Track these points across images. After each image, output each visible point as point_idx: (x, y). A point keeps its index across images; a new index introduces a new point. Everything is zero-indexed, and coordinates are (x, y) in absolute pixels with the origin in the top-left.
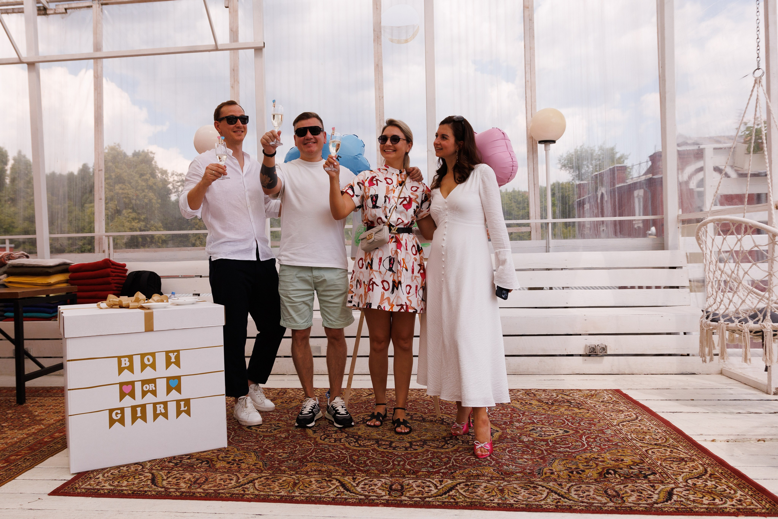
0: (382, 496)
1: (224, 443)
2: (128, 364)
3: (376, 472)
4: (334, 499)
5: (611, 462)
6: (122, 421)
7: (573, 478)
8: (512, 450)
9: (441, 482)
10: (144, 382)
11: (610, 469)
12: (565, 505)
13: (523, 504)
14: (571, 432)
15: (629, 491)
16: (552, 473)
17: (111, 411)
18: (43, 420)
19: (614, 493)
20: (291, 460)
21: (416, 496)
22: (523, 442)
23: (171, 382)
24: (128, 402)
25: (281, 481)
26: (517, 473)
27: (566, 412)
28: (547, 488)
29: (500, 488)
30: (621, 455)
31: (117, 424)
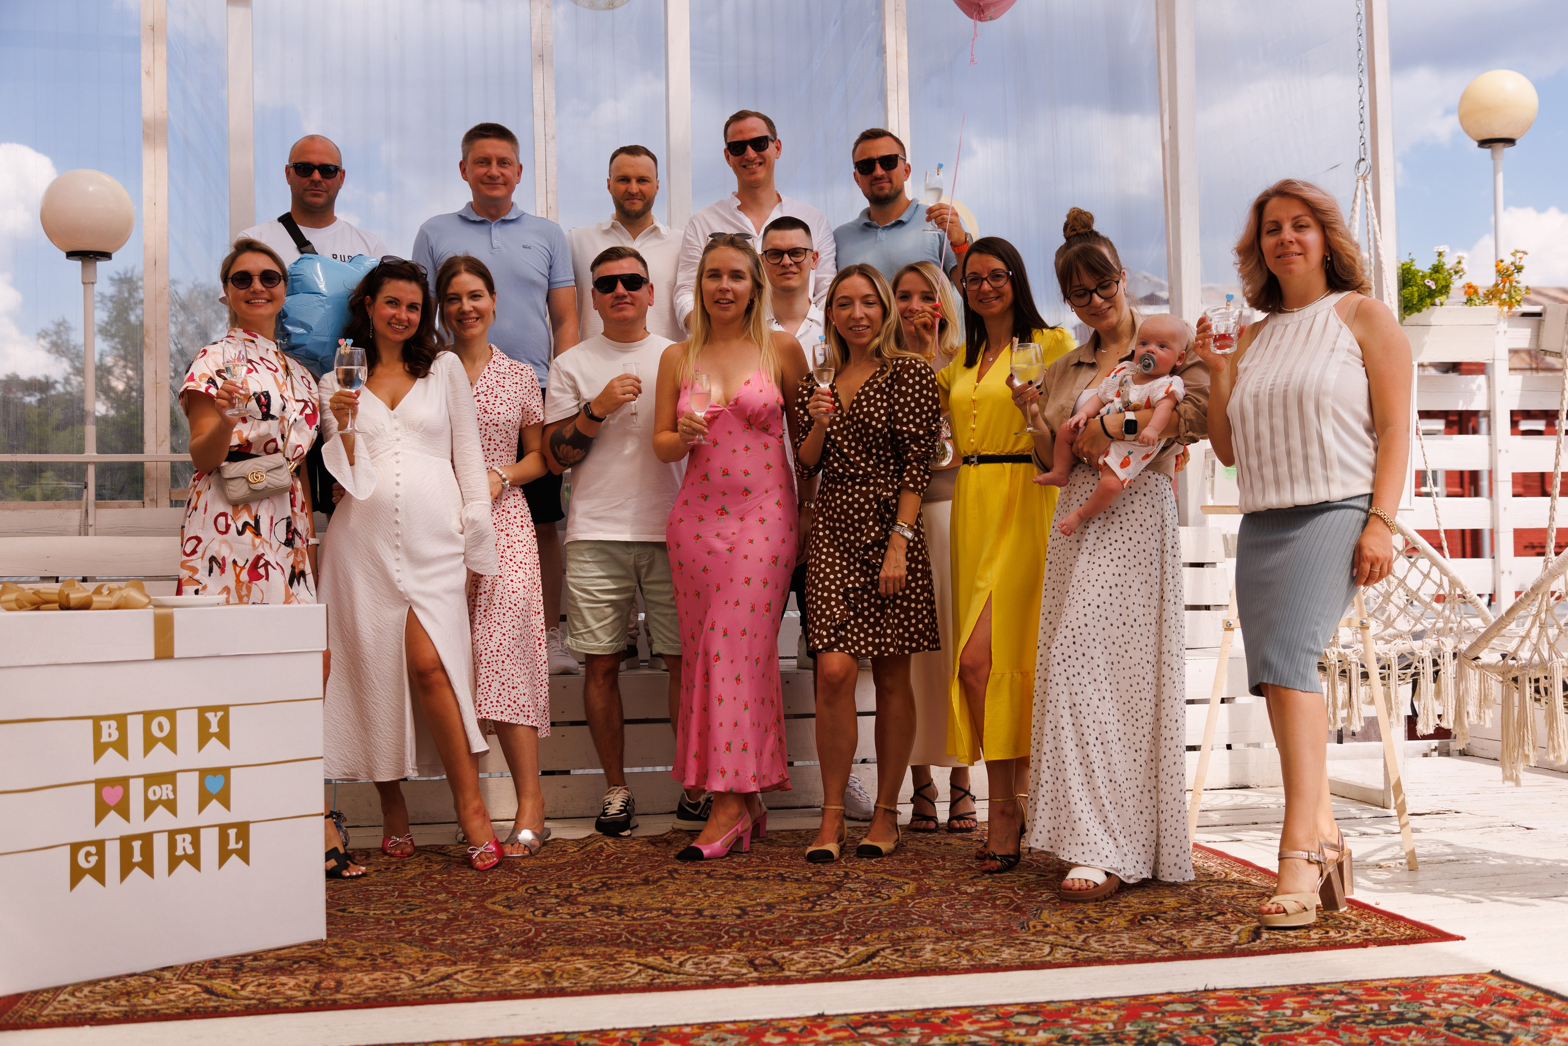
1: (319, 930)
2: (115, 736)
6: (98, 873)
10: (151, 780)
17: (75, 848)
23: (207, 779)
24: (114, 826)
31: (88, 879)
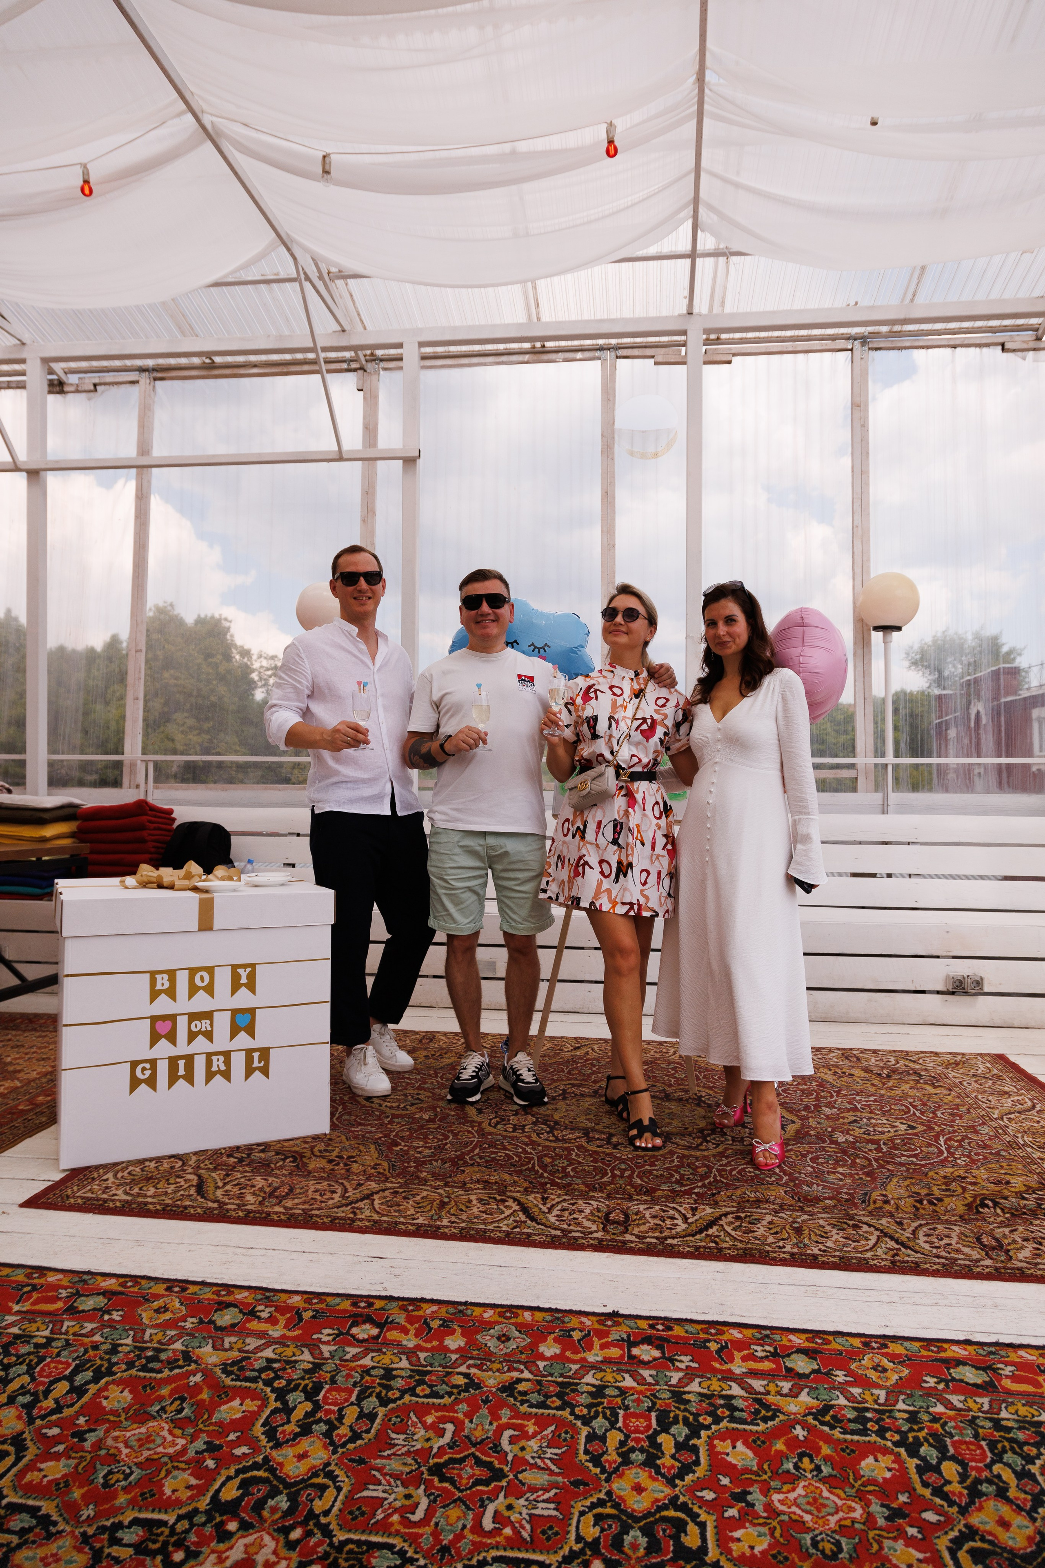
0: (591, 1233)
1: (323, 1126)
2: (167, 985)
3: (583, 1187)
4: (508, 1234)
5: (989, 1185)
6: (152, 1082)
7: (922, 1211)
8: (817, 1157)
9: (694, 1210)
10: (193, 1017)
11: (986, 1199)
12: (907, 1262)
13: (834, 1256)
14: (920, 1128)
15: (1019, 1240)
16: (887, 1202)
17: (134, 1064)
18: (19, 1071)
19: (994, 1243)
20: (436, 1161)
21: (650, 1234)
22: (837, 1143)
23: (239, 1018)
24: (164, 1049)
25: (418, 1198)
26: (826, 1198)
27: (912, 1092)
28: (877, 1229)
29: (796, 1225)
30: (1006, 1174)
31: (143, 1086)
